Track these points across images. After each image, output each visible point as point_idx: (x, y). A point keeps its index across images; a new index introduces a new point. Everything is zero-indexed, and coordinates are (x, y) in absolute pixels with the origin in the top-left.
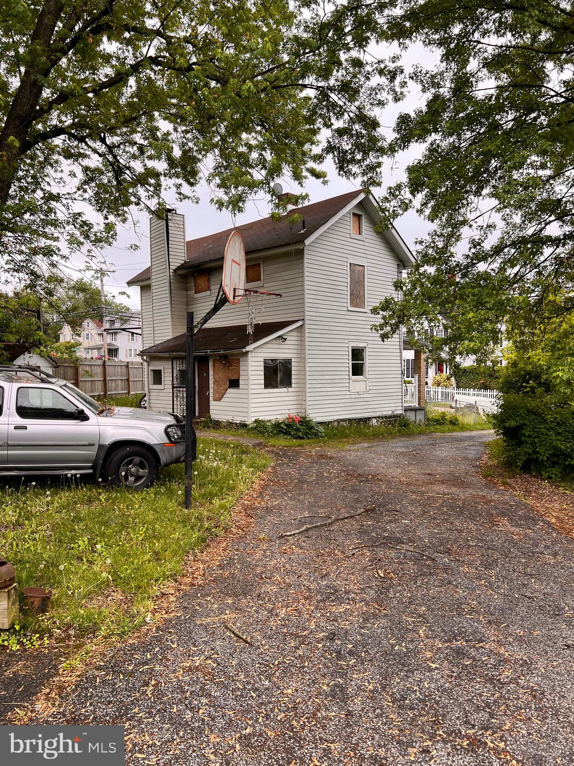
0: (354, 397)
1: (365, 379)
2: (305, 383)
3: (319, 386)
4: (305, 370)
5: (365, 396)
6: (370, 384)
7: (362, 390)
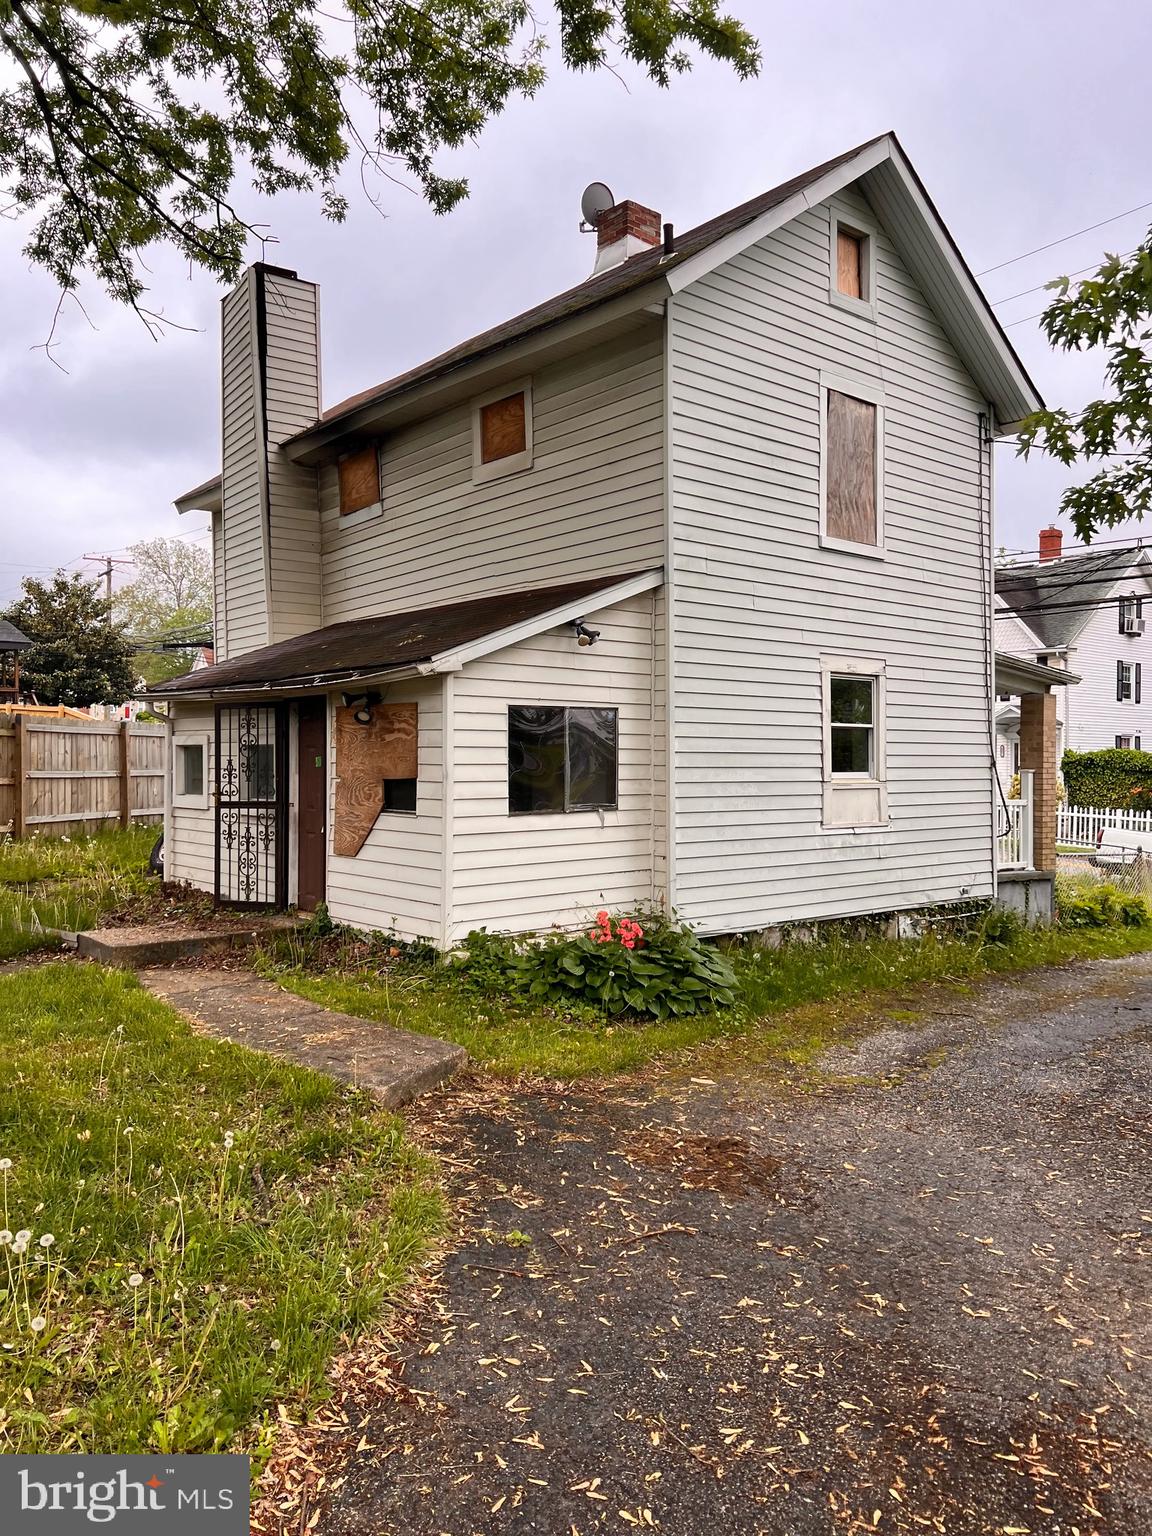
0: (838, 841)
1: (874, 783)
2: (664, 796)
3: (717, 805)
4: (665, 751)
5: (875, 840)
6: (891, 800)
7: (865, 820)
